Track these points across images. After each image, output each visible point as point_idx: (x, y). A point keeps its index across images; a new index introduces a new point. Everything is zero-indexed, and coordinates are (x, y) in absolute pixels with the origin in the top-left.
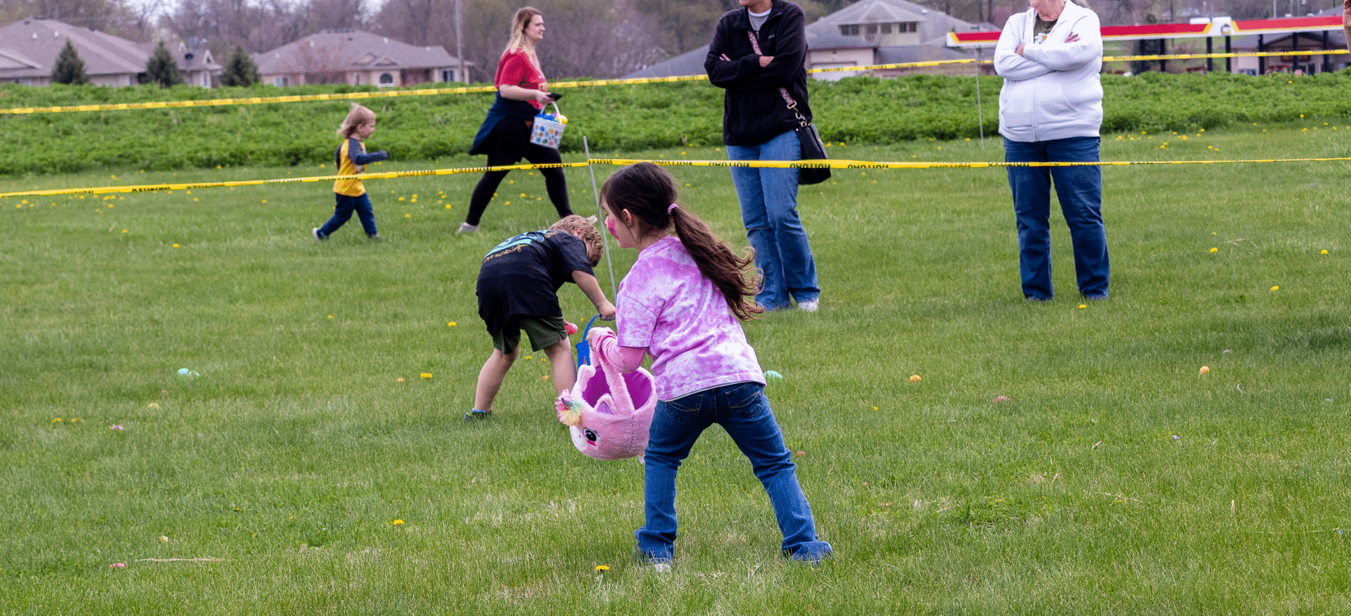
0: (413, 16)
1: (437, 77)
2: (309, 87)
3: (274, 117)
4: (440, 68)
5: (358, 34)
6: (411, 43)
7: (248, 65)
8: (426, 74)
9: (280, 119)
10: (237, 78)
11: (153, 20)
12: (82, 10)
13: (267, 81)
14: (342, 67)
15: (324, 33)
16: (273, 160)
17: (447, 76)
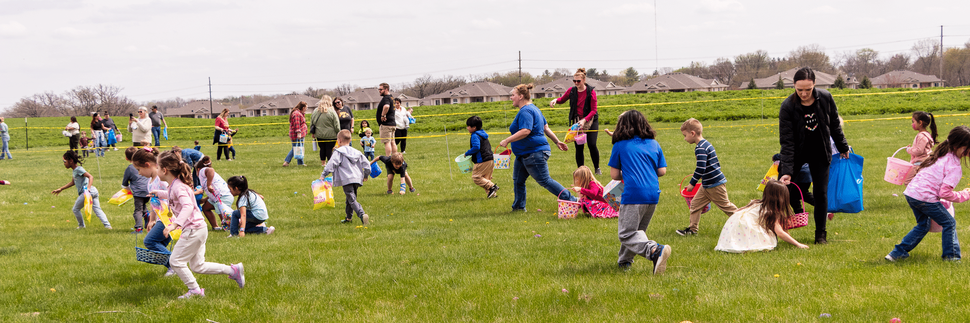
0: (925, 65)
1: (933, 85)
2: (889, 89)
3: (877, 98)
4: (934, 82)
5: (906, 71)
6: (924, 74)
7: (868, 82)
8: (929, 84)
9: (879, 99)
10: (864, 86)
11: (837, 67)
12: (814, 65)
13: (874, 87)
14: (900, 82)
15: (894, 71)
16: (876, 112)
17: (936, 85)
